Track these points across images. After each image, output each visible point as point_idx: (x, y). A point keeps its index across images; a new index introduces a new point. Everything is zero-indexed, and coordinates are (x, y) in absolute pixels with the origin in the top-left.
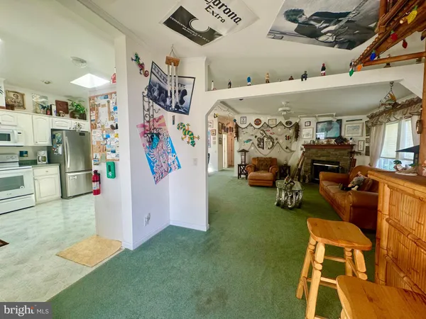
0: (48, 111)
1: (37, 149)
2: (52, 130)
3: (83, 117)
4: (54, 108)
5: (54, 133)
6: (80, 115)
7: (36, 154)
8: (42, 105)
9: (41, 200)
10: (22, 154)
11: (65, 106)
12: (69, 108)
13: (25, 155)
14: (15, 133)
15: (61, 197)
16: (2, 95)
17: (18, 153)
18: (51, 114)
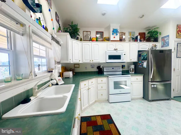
0: (135, 39)
1: (130, 64)
2: (139, 51)
3: (156, 40)
4: (139, 37)
5: (140, 53)
6: (154, 39)
7: (129, 67)
8: (132, 38)
9: (133, 97)
10: (123, 67)
11: (144, 35)
12: (146, 36)
13: (124, 67)
14: (123, 54)
15: (143, 98)
16: (119, 34)
17: (121, 66)
18: (137, 41)
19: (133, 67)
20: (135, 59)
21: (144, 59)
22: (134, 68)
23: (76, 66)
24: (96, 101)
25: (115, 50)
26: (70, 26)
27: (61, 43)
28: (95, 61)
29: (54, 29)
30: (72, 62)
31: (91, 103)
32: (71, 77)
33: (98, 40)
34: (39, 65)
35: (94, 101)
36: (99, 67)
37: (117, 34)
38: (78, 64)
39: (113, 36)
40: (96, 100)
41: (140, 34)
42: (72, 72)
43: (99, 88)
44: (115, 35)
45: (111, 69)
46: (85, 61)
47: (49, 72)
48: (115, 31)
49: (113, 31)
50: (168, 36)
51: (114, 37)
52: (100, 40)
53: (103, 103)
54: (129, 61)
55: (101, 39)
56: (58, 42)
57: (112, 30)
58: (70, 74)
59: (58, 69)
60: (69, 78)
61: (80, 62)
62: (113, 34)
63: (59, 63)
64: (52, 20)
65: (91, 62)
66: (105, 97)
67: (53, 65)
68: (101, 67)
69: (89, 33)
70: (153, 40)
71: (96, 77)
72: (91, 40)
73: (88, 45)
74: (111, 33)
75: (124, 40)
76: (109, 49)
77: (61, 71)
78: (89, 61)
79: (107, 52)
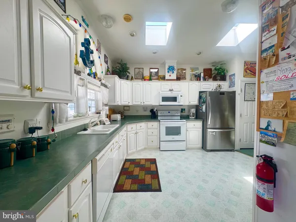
0: (198, 78)
1: (191, 107)
2: (200, 92)
3: (223, 78)
4: (202, 75)
5: (201, 94)
6: (221, 77)
7: (189, 111)
8: (195, 75)
9: (189, 146)
10: (182, 110)
11: (210, 72)
12: (213, 73)
13: (184, 111)
14: (179, 96)
15: (202, 148)
16: (175, 72)
17: (180, 110)
18: (200, 80)
19: (193, 111)
20: (195, 102)
21: (204, 102)
22: (195, 112)
23: (125, 108)
24: (145, 149)
25: (171, 90)
26: (120, 64)
27: (109, 85)
28: (147, 103)
29: (102, 72)
30: (120, 104)
31: (138, 149)
32: (119, 120)
33: (152, 78)
34: (90, 107)
35: (143, 147)
36: (152, 111)
37: (173, 72)
38: (129, 106)
39: (169, 74)
40: (146, 147)
41: (205, 70)
42: (120, 115)
43: (150, 133)
44: (171, 73)
45: (166, 113)
46: (135, 103)
47: (97, 113)
48: (171, 69)
49: (169, 69)
50: (234, 75)
51: (170, 76)
52: (154, 78)
53: (153, 151)
54: (187, 104)
55: (156, 77)
56: (106, 86)
57: (167, 67)
58: (118, 117)
59: (105, 111)
60: (116, 121)
61: (130, 104)
62: (168, 72)
63: (106, 105)
64: (101, 65)
65: (142, 104)
66: (156, 144)
67: (101, 107)
68: (155, 110)
69: (141, 70)
70: (219, 78)
71: (146, 121)
72: (143, 79)
73: (139, 84)
74: (167, 71)
75: (184, 78)
76: (163, 90)
77: (108, 113)
78: (139, 103)
79: (161, 92)
